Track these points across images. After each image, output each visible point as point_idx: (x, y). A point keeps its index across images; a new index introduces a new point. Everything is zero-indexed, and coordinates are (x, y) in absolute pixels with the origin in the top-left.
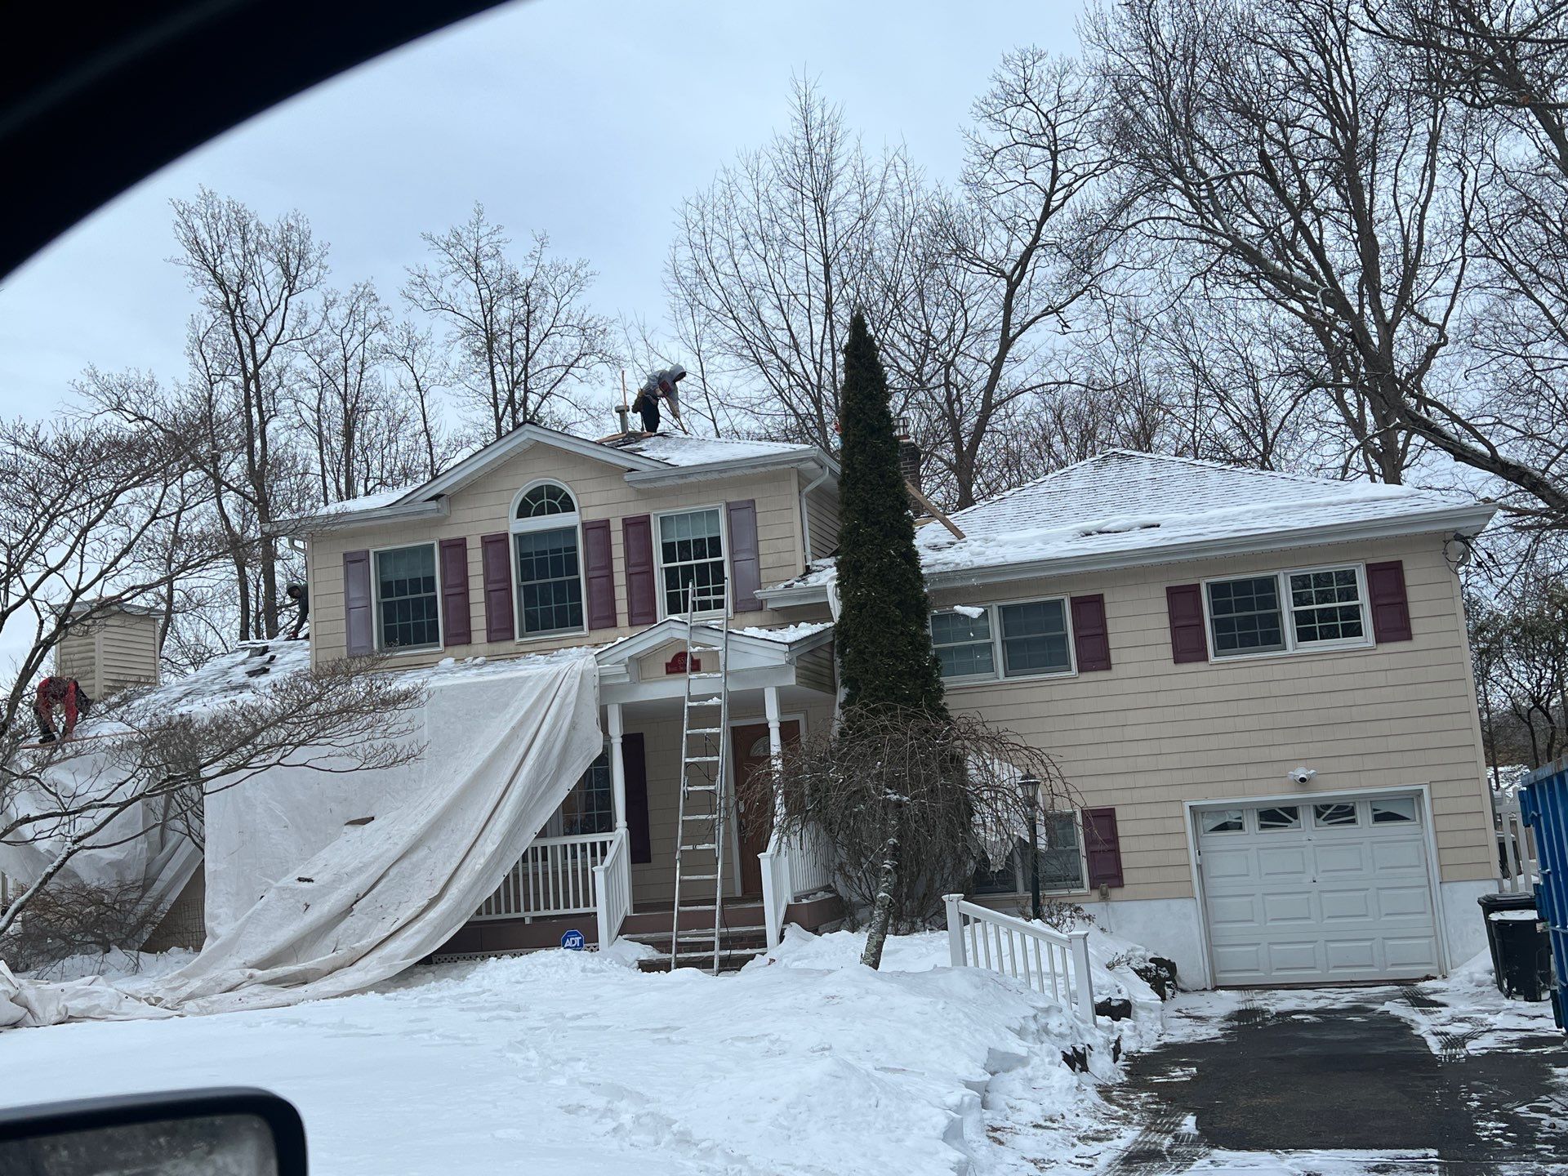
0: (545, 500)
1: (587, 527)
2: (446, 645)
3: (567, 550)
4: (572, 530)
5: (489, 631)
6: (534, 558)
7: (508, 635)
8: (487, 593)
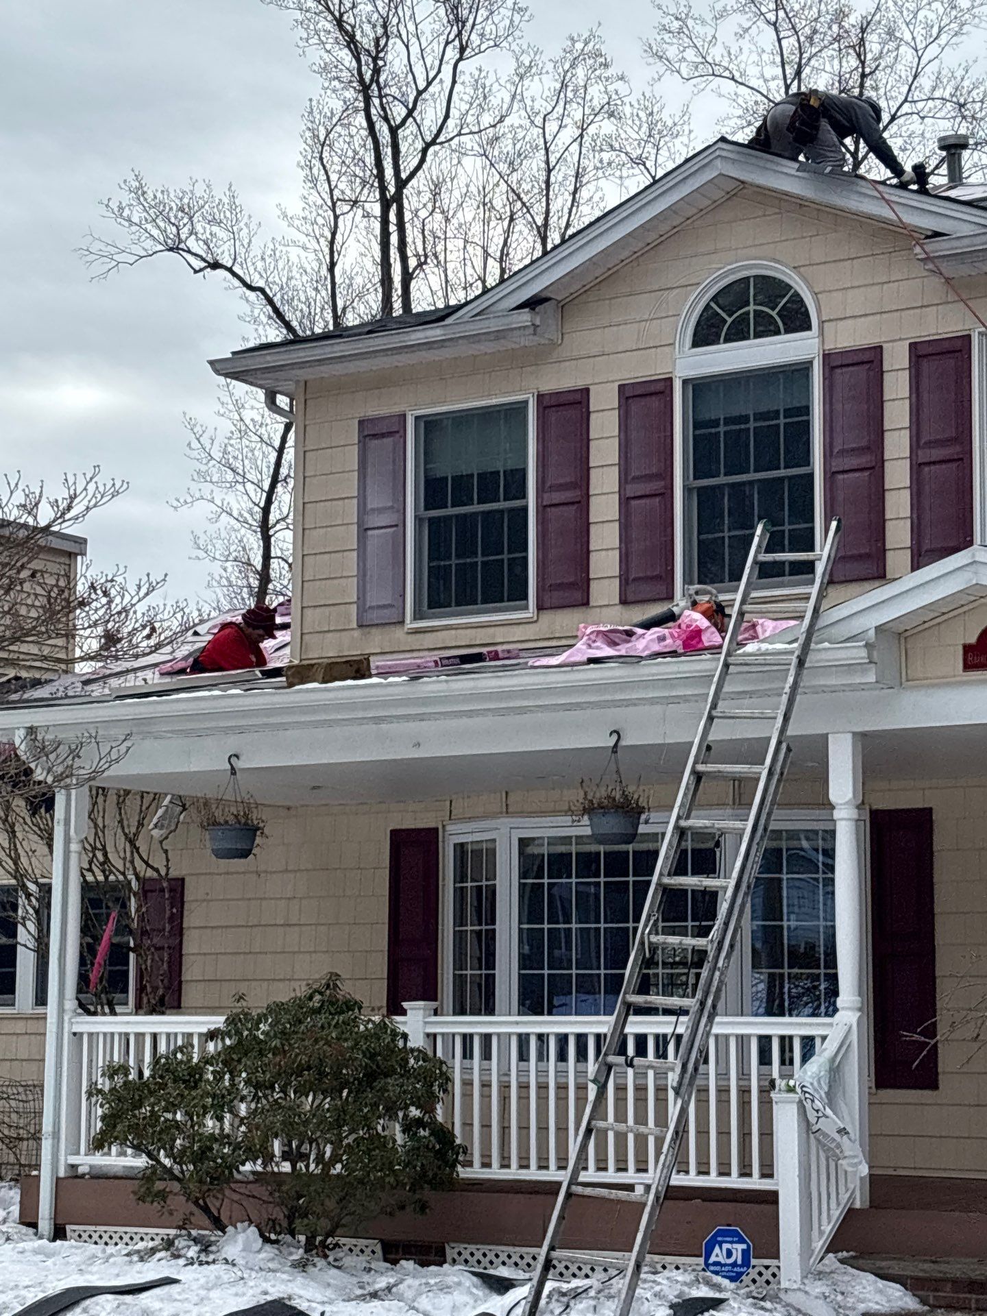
0: (752, 308)
1: (834, 362)
2: (540, 608)
3: (789, 413)
4: (801, 371)
5: (625, 580)
6: (722, 429)
7: (661, 589)
8: (625, 502)
